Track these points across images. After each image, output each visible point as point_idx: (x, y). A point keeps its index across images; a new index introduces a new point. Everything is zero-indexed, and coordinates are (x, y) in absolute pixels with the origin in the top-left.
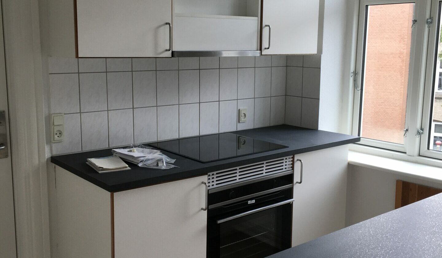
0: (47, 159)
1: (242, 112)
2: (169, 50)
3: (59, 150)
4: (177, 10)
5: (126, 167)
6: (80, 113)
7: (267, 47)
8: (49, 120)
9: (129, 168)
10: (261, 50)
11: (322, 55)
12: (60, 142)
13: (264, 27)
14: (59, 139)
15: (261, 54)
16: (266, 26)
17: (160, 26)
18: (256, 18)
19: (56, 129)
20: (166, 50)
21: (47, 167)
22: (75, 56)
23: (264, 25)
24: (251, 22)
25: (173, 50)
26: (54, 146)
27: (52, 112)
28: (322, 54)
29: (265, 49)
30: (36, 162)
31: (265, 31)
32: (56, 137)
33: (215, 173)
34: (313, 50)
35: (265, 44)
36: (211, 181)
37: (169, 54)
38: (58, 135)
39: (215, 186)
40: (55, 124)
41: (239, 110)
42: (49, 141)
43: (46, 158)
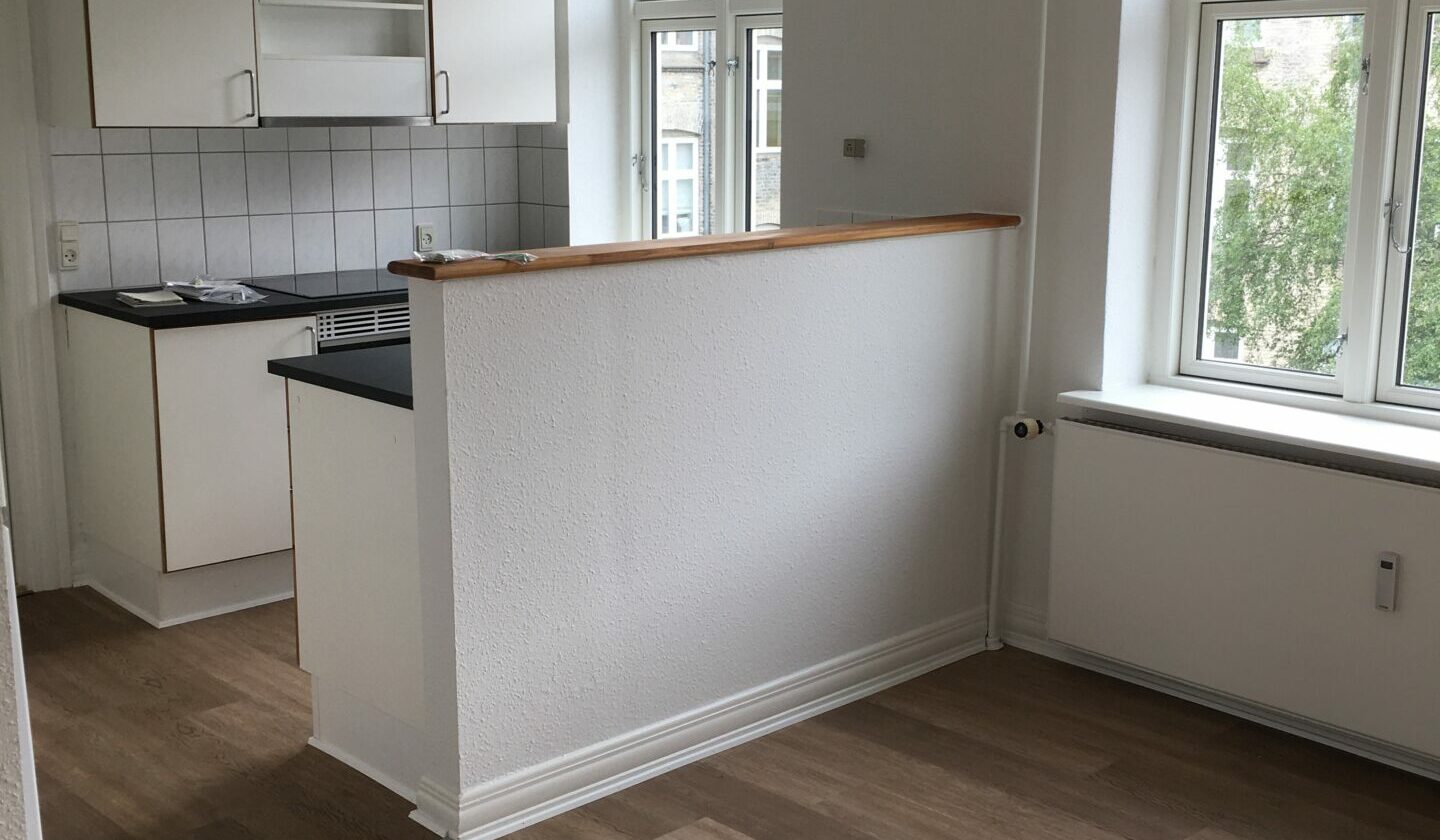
0: (52, 298)
1: (424, 232)
2: (253, 115)
3: (72, 284)
4: (265, 47)
5: (179, 301)
6: (107, 222)
7: (445, 110)
8: (54, 233)
9: (183, 303)
10: (434, 114)
11: (569, 126)
12: (74, 269)
13: (438, 75)
14: (72, 264)
15: (435, 123)
16: (442, 72)
17: (235, 76)
18: (421, 59)
19: (67, 246)
20: (248, 116)
21: (53, 311)
22: (90, 125)
23: (436, 71)
24: (415, 66)
25: (261, 116)
26: (64, 277)
27: (59, 218)
28: (568, 122)
29: (443, 113)
30: (33, 300)
31: (440, 81)
32: (66, 260)
33: (332, 315)
34: (548, 116)
35: (441, 106)
36: (325, 327)
37: (253, 122)
38: (70, 258)
39: (333, 337)
40: (64, 238)
41: (417, 228)
42: (55, 268)
43: (51, 295)
